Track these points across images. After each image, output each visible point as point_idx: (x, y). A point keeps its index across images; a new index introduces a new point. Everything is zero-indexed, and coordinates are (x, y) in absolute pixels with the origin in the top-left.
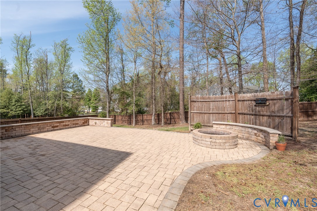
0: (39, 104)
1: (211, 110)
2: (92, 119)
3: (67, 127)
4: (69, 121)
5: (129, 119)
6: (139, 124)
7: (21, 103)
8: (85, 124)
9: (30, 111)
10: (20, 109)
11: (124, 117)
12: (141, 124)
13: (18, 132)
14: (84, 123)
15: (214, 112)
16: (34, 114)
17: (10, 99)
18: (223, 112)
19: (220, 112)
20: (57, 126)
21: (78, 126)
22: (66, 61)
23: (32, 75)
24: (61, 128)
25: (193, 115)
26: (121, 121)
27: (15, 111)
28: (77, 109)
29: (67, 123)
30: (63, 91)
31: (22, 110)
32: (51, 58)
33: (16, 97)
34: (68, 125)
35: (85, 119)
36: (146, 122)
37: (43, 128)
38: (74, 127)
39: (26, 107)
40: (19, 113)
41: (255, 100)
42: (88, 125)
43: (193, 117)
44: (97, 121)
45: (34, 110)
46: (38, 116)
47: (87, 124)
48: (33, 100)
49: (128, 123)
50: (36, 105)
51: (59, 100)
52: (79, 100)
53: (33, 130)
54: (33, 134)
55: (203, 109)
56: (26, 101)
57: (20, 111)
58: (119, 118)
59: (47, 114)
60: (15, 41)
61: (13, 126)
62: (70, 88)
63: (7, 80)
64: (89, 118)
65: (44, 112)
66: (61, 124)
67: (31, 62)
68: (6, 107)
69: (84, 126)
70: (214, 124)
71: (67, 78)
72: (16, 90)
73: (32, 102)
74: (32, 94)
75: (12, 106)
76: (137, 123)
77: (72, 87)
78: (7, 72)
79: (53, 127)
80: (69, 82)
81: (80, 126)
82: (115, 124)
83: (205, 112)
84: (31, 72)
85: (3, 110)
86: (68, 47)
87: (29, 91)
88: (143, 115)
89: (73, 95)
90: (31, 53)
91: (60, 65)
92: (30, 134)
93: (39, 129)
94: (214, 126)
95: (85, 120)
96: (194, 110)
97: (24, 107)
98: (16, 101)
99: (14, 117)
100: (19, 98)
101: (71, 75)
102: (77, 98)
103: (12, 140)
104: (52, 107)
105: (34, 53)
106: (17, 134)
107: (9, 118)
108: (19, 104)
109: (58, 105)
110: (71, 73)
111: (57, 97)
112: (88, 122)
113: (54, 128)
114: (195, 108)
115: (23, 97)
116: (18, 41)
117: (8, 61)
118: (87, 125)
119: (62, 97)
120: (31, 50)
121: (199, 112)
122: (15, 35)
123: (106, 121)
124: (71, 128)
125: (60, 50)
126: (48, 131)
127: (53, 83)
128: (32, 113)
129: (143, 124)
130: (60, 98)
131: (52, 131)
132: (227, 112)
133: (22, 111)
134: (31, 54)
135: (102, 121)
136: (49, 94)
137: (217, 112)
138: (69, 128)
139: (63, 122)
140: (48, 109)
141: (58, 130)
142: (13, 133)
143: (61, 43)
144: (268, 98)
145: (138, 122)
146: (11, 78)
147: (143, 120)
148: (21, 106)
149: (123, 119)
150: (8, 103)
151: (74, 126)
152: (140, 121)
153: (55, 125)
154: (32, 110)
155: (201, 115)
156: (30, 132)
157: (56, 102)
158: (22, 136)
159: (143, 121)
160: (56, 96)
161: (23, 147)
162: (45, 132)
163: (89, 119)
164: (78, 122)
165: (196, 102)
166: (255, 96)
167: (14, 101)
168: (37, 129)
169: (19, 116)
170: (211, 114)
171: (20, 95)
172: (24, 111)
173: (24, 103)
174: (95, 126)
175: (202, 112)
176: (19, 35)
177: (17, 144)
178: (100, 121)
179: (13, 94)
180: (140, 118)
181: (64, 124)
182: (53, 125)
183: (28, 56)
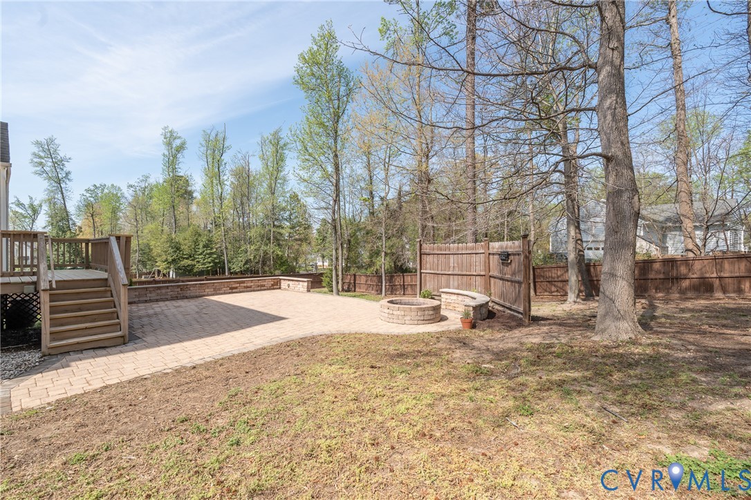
0: (237, 250)
1: (451, 269)
2: (285, 280)
3: (248, 289)
4: (252, 281)
5: (379, 282)
6: (398, 293)
7: (212, 249)
8: (275, 287)
9: (224, 263)
10: (209, 260)
11: (370, 279)
12: (400, 294)
13: (193, 292)
14: (273, 285)
15: (455, 272)
16: (229, 269)
17: (196, 242)
18: (468, 273)
19: (464, 273)
20: (236, 288)
21: (265, 290)
22: (278, 171)
23: (227, 202)
24: (241, 290)
25: (425, 276)
26: (366, 287)
27: (204, 264)
28: (296, 259)
29: (249, 285)
30: (274, 225)
31: (212, 261)
32: (256, 166)
33: (203, 240)
34: (251, 287)
35: (274, 279)
36: (409, 289)
37: (219, 289)
38: (258, 290)
39: (219, 257)
40: (208, 267)
41: (499, 255)
42: (280, 288)
43: (425, 280)
44: (291, 283)
45: (229, 262)
46: (236, 273)
47: (278, 287)
48: (228, 244)
49: (377, 291)
50: (232, 253)
51: (267, 245)
52: (299, 242)
53: (208, 290)
54: (208, 295)
55: (440, 268)
56: (218, 245)
57: (210, 263)
58: (362, 280)
59: (248, 268)
60: (204, 143)
61: (187, 285)
62: (286, 220)
63: (194, 208)
64: (281, 277)
65: (244, 266)
66: (242, 285)
67: (225, 178)
68: (191, 257)
69: (274, 289)
70: (442, 292)
71: (281, 201)
72: (206, 227)
73: (226, 248)
74: (226, 232)
75: (199, 255)
76: (392, 290)
77: (289, 219)
78: (194, 195)
79: (232, 288)
80: (284, 209)
81: (268, 289)
82: (355, 291)
83: (443, 272)
84: (225, 194)
85: (187, 261)
86: (281, 143)
87: (223, 228)
88: (403, 276)
89: (290, 233)
90: (225, 161)
91: (271, 179)
92: (204, 296)
93: (215, 290)
94: (443, 295)
95: (275, 281)
96: (426, 269)
97: (215, 256)
98: (204, 247)
99: (201, 273)
100: (209, 241)
101: (288, 195)
102: (296, 240)
103: (186, 300)
104: (255, 257)
105: (230, 161)
106: (191, 294)
107: (195, 275)
108: (209, 251)
109: (266, 253)
110: (288, 192)
111: (265, 238)
112: (280, 283)
113: (233, 290)
114: (428, 266)
115: (214, 239)
116: (208, 141)
117: (194, 178)
118: (277, 289)
119: (272, 238)
120: (226, 157)
121: (433, 272)
122: (204, 131)
123: (301, 283)
124: (254, 291)
125: (270, 150)
126: (225, 293)
127: (258, 212)
128: (226, 268)
129: (404, 294)
130: (269, 239)
131: (230, 293)
132: (474, 273)
133: (212, 264)
134: (225, 164)
135: (297, 283)
136: (252, 233)
137: (460, 273)
138: (251, 291)
139: (243, 282)
140: (250, 259)
141: (237, 292)
142: (188, 293)
143: (270, 137)
144: (510, 250)
145: (396, 290)
146: (198, 205)
147: (404, 285)
148: (211, 254)
149: (369, 283)
150: (194, 249)
151: (259, 288)
152: (398, 286)
153: (234, 286)
154: (226, 262)
155: (436, 277)
156: (204, 293)
157: (262, 248)
158: (197, 297)
159: (404, 287)
160: (262, 237)
161: (193, 307)
162: (222, 294)
163: (280, 279)
164: (264, 283)
165: (429, 254)
166: (502, 247)
167: (201, 246)
168: (212, 290)
169: (208, 272)
170: (451, 276)
171: (211, 236)
172: (216, 263)
173: (215, 250)
174: (288, 290)
175: (438, 272)
176: (209, 132)
177: (189, 304)
178: (294, 283)
179: (200, 235)
180: (398, 281)
181: (245, 285)
182: (231, 286)
183: (221, 168)
